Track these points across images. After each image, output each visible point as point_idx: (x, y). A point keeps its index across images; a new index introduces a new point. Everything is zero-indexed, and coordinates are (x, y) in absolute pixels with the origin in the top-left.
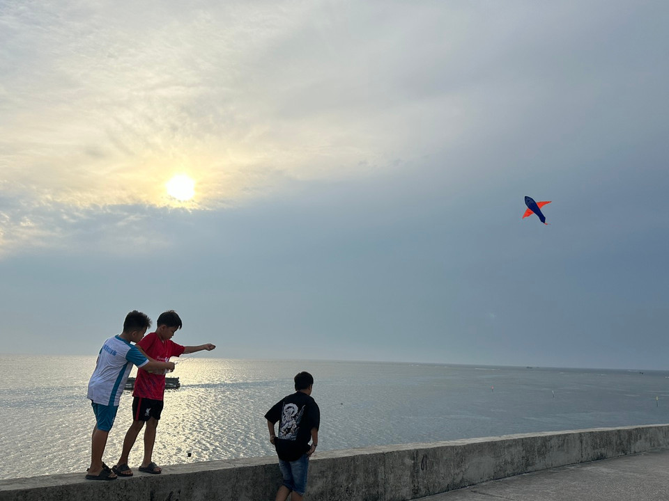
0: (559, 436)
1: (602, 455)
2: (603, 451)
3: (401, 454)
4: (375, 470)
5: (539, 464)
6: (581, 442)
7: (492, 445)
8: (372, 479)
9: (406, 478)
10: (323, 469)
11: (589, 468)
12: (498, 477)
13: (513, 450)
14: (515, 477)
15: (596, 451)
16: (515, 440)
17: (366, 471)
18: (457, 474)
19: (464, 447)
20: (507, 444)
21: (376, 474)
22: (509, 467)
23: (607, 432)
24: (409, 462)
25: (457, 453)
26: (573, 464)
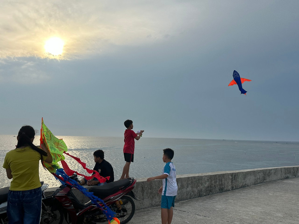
0: (274, 169)
1: (288, 177)
2: (288, 175)
3: (228, 174)
4: (222, 180)
5: (268, 179)
6: (281, 171)
7: (254, 172)
8: (221, 183)
9: (230, 183)
10: (208, 178)
11: (285, 181)
12: (256, 184)
13: (260, 174)
14: (261, 184)
15: (286, 175)
16: (261, 170)
17: (219, 180)
18: (244, 182)
19: (246, 172)
20: (258, 172)
21: (222, 181)
22: (259, 180)
23: (290, 168)
24: (230, 177)
25: (244, 175)
26: (278, 180)
